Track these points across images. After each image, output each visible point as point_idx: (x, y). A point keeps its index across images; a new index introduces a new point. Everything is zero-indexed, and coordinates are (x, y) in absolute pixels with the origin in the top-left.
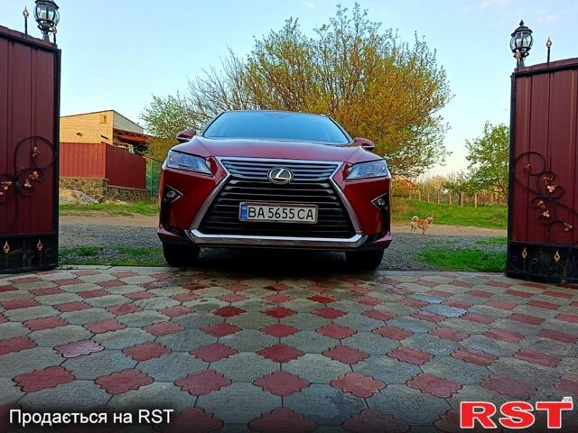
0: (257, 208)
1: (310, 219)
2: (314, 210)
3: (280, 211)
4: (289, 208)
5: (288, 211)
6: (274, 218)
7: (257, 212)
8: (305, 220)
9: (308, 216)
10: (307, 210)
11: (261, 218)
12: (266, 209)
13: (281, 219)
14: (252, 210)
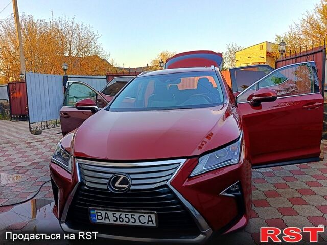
0: (103, 213)
1: (150, 224)
2: (153, 216)
3: (123, 216)
4: (130, 214)
5: (129, 216)
6: (118, 222)
7: (103, 216)
8: (146, 224)
9: (148, 221)
10: (146, 216)
11: (107, 221)
12: (110, 214)
13: (124, 223)
14: (100, 214)
